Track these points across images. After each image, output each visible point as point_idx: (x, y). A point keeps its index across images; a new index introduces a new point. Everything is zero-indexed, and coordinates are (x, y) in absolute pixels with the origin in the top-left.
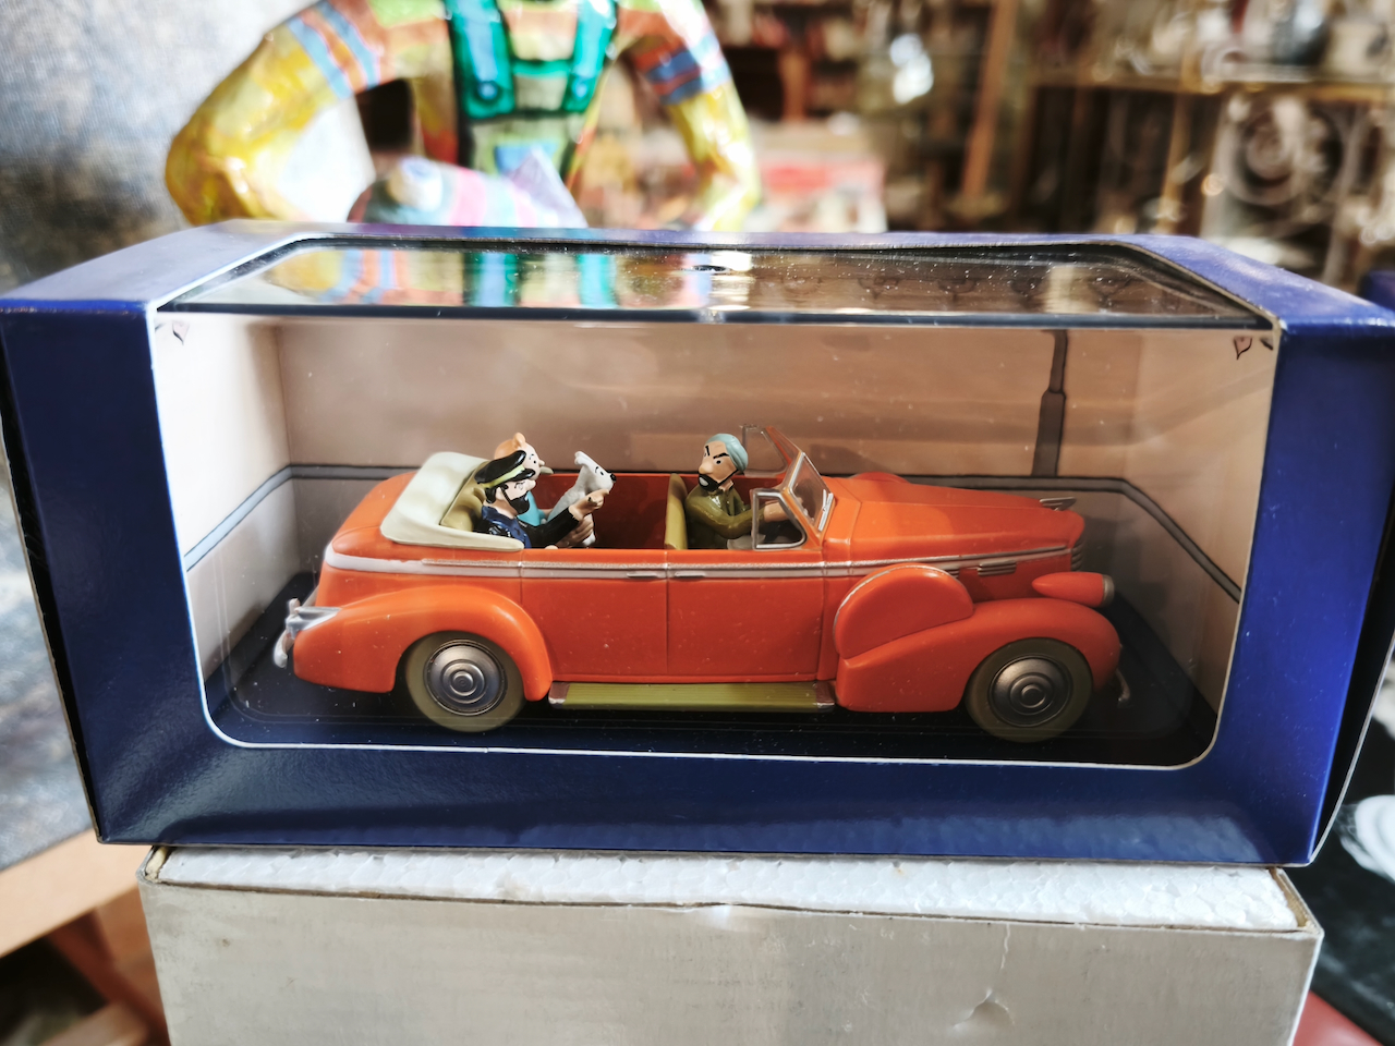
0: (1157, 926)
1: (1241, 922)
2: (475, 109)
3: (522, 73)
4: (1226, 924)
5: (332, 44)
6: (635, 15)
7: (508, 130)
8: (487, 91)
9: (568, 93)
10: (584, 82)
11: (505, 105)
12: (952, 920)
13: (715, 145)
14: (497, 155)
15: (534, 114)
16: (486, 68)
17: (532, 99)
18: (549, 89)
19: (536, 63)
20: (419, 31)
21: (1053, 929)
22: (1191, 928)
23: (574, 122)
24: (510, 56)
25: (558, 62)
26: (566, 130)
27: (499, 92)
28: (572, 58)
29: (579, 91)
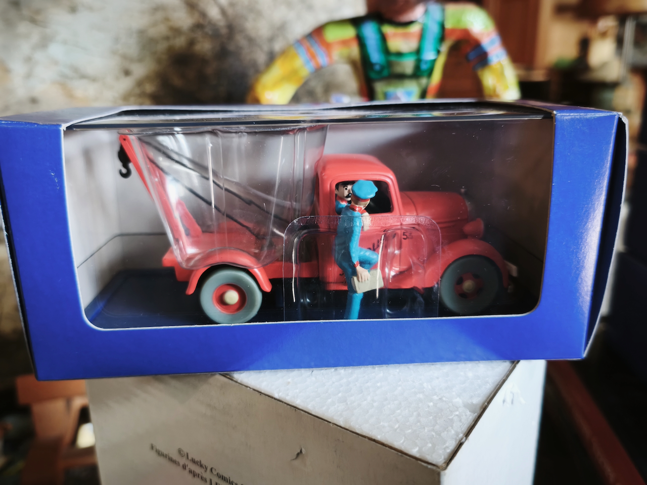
1: (414, 452)
2: (373, 75)
3: (393, 59)
6: (453, 31)
7: (389, 84)
8: (377, 68)
9: (417, 68)
10: (426, 62)
11: (385, 73)
14: (386, 95)
15: (401, 77)
16: (376, 57)
17: (398, 70)
18: (408, 65)
19: (399, 54)
20: (345, 43)
22: (383, 444)
24: (386, 51)
25: (410, 53)
26: (419, 85)
27: (383, 68)
28: (418, 52)
29: (424, 67)
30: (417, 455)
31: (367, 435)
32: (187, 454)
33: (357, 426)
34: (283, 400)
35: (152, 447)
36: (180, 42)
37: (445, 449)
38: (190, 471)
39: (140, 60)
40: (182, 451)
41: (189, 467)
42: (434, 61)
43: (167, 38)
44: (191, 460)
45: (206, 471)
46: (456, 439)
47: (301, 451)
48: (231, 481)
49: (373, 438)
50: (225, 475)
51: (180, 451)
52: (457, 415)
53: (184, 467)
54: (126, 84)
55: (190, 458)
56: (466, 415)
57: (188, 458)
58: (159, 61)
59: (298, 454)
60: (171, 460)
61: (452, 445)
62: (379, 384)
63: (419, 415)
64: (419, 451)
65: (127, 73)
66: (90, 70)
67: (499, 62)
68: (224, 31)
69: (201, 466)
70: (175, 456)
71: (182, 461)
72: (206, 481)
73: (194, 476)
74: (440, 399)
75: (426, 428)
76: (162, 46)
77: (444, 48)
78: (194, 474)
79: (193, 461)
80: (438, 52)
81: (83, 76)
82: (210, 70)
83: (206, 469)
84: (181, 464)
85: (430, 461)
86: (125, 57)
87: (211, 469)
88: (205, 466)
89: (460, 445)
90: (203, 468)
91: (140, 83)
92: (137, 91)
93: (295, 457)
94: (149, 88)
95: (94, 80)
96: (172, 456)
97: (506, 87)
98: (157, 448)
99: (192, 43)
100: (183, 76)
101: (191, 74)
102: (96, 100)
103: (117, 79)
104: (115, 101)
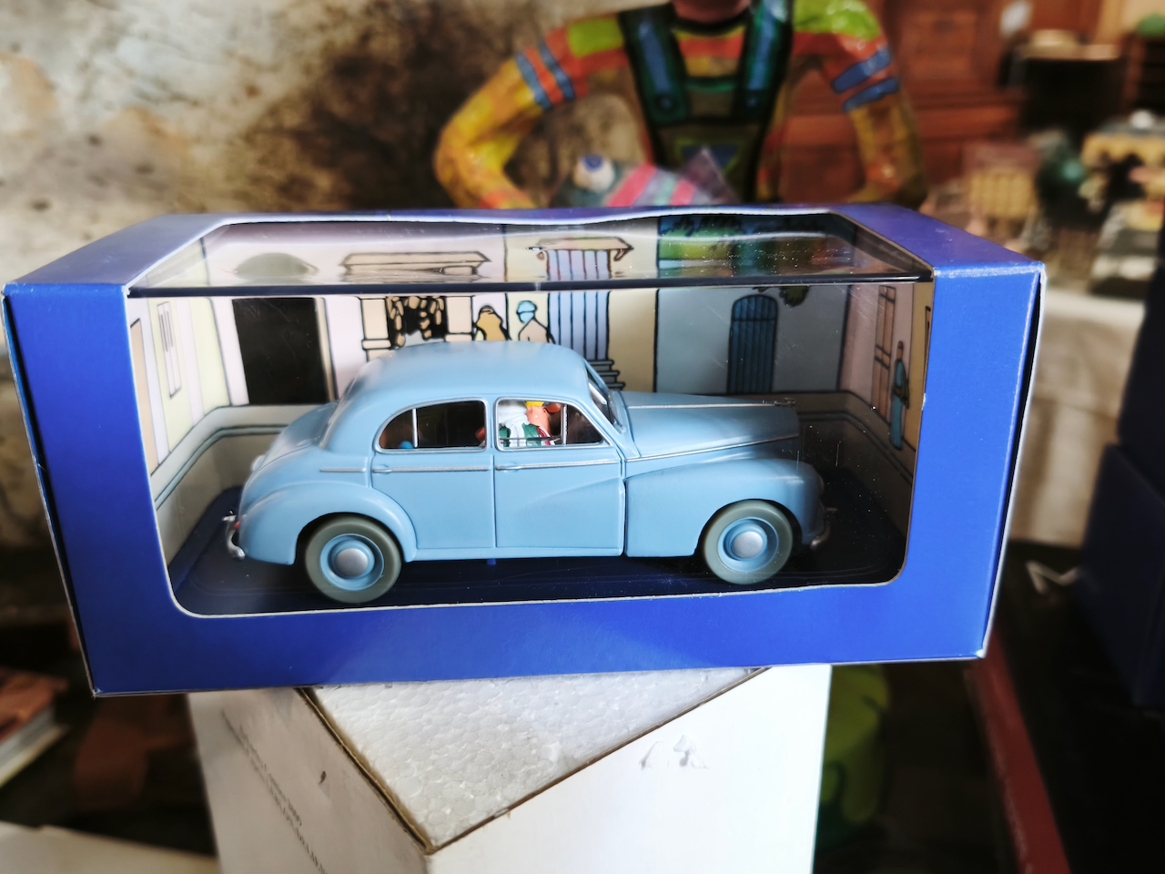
2: (658, 117)
3: (693, 88)
7: (685, 134)
8: (666, 103)
9: (739, 104)
10: (756, 94)
11: (682, 113)
15: (710, 121)
16: (663, 84)
17: (703, 108)
19: (705, 80)
24: (681, 74)
25: (726, 79)
26: (745, 135)
27: (675, 103)
29: (752, 102)
36: (345, 36)
39: (275, 68)
43: (322, 28)
54: (251, 111)
58: (307, 70)
62: (462, 695)
63: (472, 760)
65: (252, 92)
66: (189, 89)
68: (424, 14)
75: (464, 783)
76: (314, 43)
81: (177, 97)
82: (396, 87)
86: (247, 62)
91: (274, 111)
92: (269, 124)
94: (292, 119)
95: (194, 103)
99: (365, 37)
100: (350, 97)
101: (364, 94)
102: (198, 140)
103: (235, 102)
104: (230, 143)
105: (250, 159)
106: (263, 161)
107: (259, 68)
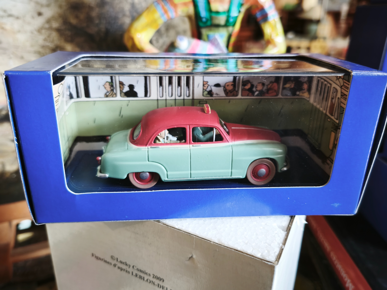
0: (232, 249)
1: (259, 255)
2: (201, 24)
3: (213, 15)
4: (253, 254)
5: (163, 7)
7: (210, 30)
8: (204, 20)
9: (227, 21)
10: (233, 18)
11: (209, 23)
12: (182, 232)
13: (271, 36)
14: (208, 36)
15: (218, 26)
16: (203, 13)
17: (216, 22)
18: (222, 20)
19: (217, 13)
20: (185, 4)
21: (205, 241)
22: (242, 252)
23: (230, 29)
24: (210, 11)
25: (224, 12)
26: (228, 31)
27: (207, 20)
28: (229, 11)
29: (231, 20)
30: (261, 257)
31: (232, 248)
32: (117, 259)
33: (226, 243)
34: (181, 230)
35: (93, 255)
37: (275, 253)
38: (119, 268)
39: (48, 6)
40: (114, 257)
41: (118, 265)
42: (237, 17)
44: (119, 262)
45: (129, 268)
46: (279, 247)
47: (192, 257)
48: (146, 272)
49: (236, 249)
50: (142, 269)
51: (112, 257)
52: (276, 233)
53: (115, 265)
54: (39, 22)
55: (119, 260)
56: (281, 233)
57: (117, 260)
58: (60, 7)
59: (190, 258)
60: (106, 262)
61: (277, 251)
63: (257, 234)
64: (261, 255)
65: (40, 14)
66: (15, 12)
67: (274, 20)
69: (126, 265)
70: (109, 260)
71: (113, 262)
72: (129, 272)
73: (121, 270)
74: (266, 224)
75: (262, 242)
77: (243, 10)
78: (121, 269)
79: (121, 262)
80: (240, 12)
81: (10, 16)
82: (94, 14)
83: (130, 266)
84: (113, 264)
85: (269, 261)
86: (37, 3)
87: (133, 267)
88: (129, 265)
89: (282, 250)
90: (128, 265)
91: (48, 21)
92: (47, 26)
93: (188, 259)
94: (55, 25)
95: (18, 18)
96: (106, 260)
97: (277, 35)
98: (96, 255)
100: (77, 17)
101: (82, 16)
102: (19, 31)
103: (33, 17)
104: (32, 33)
105: (40, 39)
106: (45, 40)
107: (42, 6)
